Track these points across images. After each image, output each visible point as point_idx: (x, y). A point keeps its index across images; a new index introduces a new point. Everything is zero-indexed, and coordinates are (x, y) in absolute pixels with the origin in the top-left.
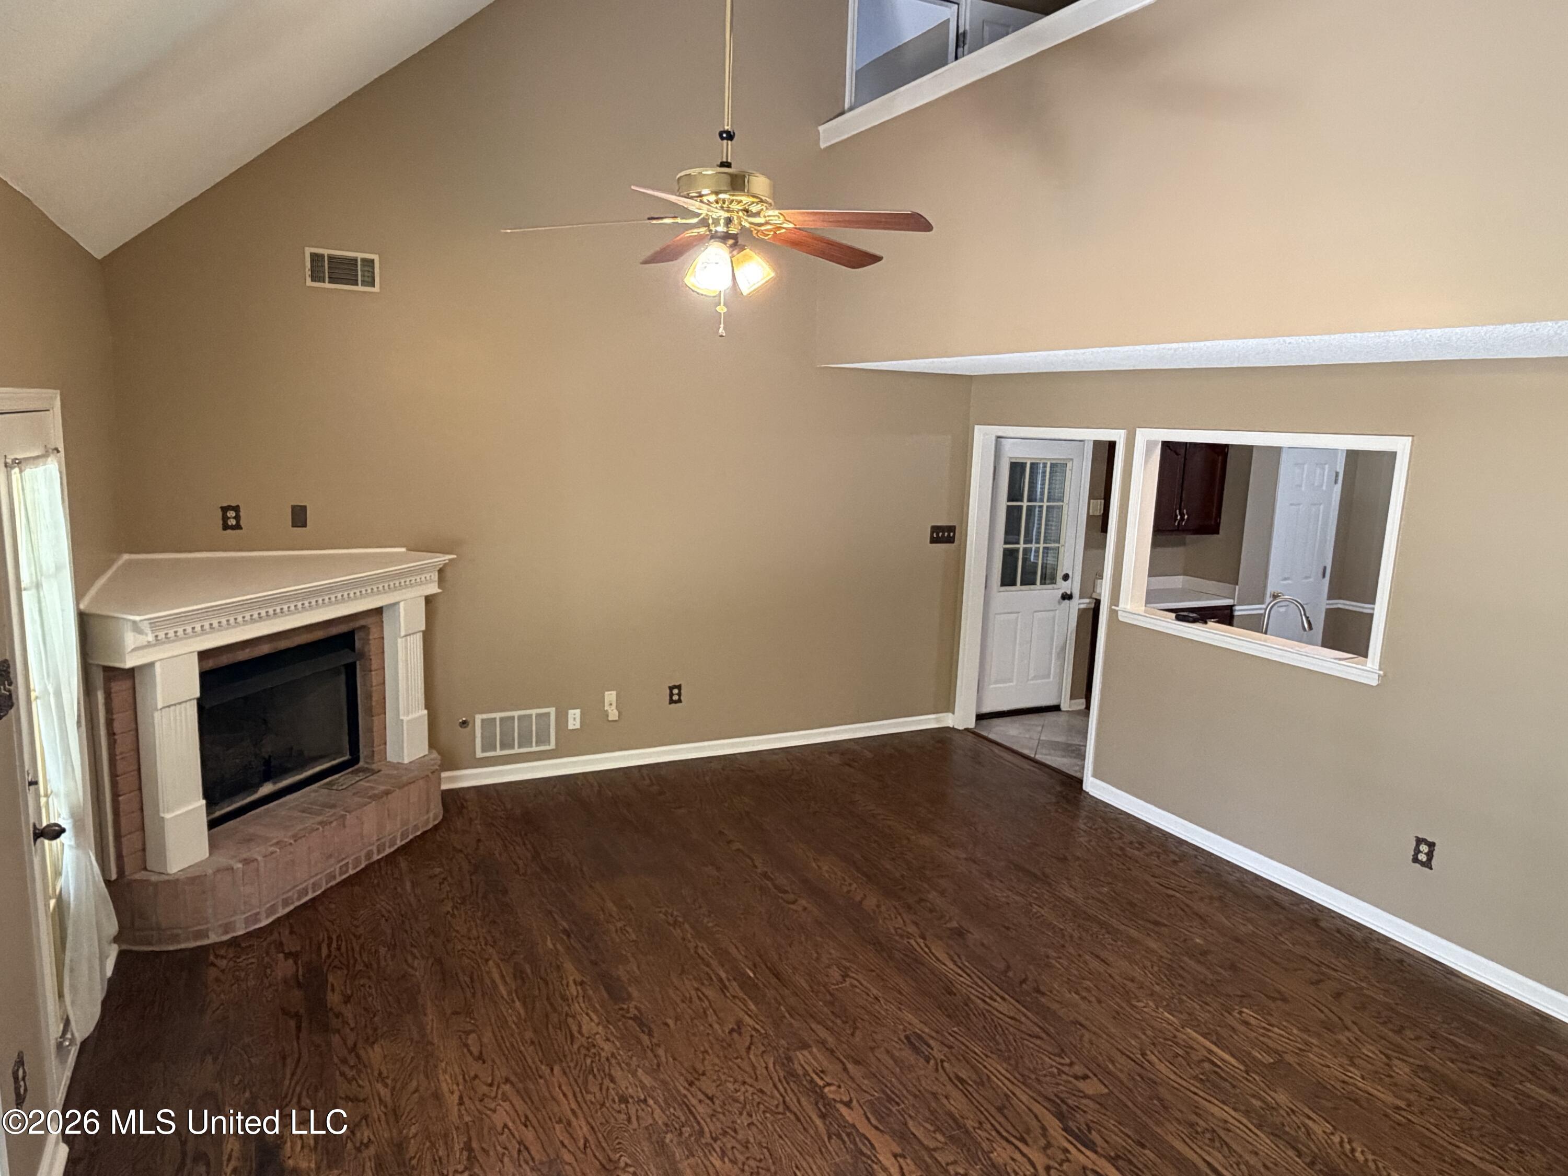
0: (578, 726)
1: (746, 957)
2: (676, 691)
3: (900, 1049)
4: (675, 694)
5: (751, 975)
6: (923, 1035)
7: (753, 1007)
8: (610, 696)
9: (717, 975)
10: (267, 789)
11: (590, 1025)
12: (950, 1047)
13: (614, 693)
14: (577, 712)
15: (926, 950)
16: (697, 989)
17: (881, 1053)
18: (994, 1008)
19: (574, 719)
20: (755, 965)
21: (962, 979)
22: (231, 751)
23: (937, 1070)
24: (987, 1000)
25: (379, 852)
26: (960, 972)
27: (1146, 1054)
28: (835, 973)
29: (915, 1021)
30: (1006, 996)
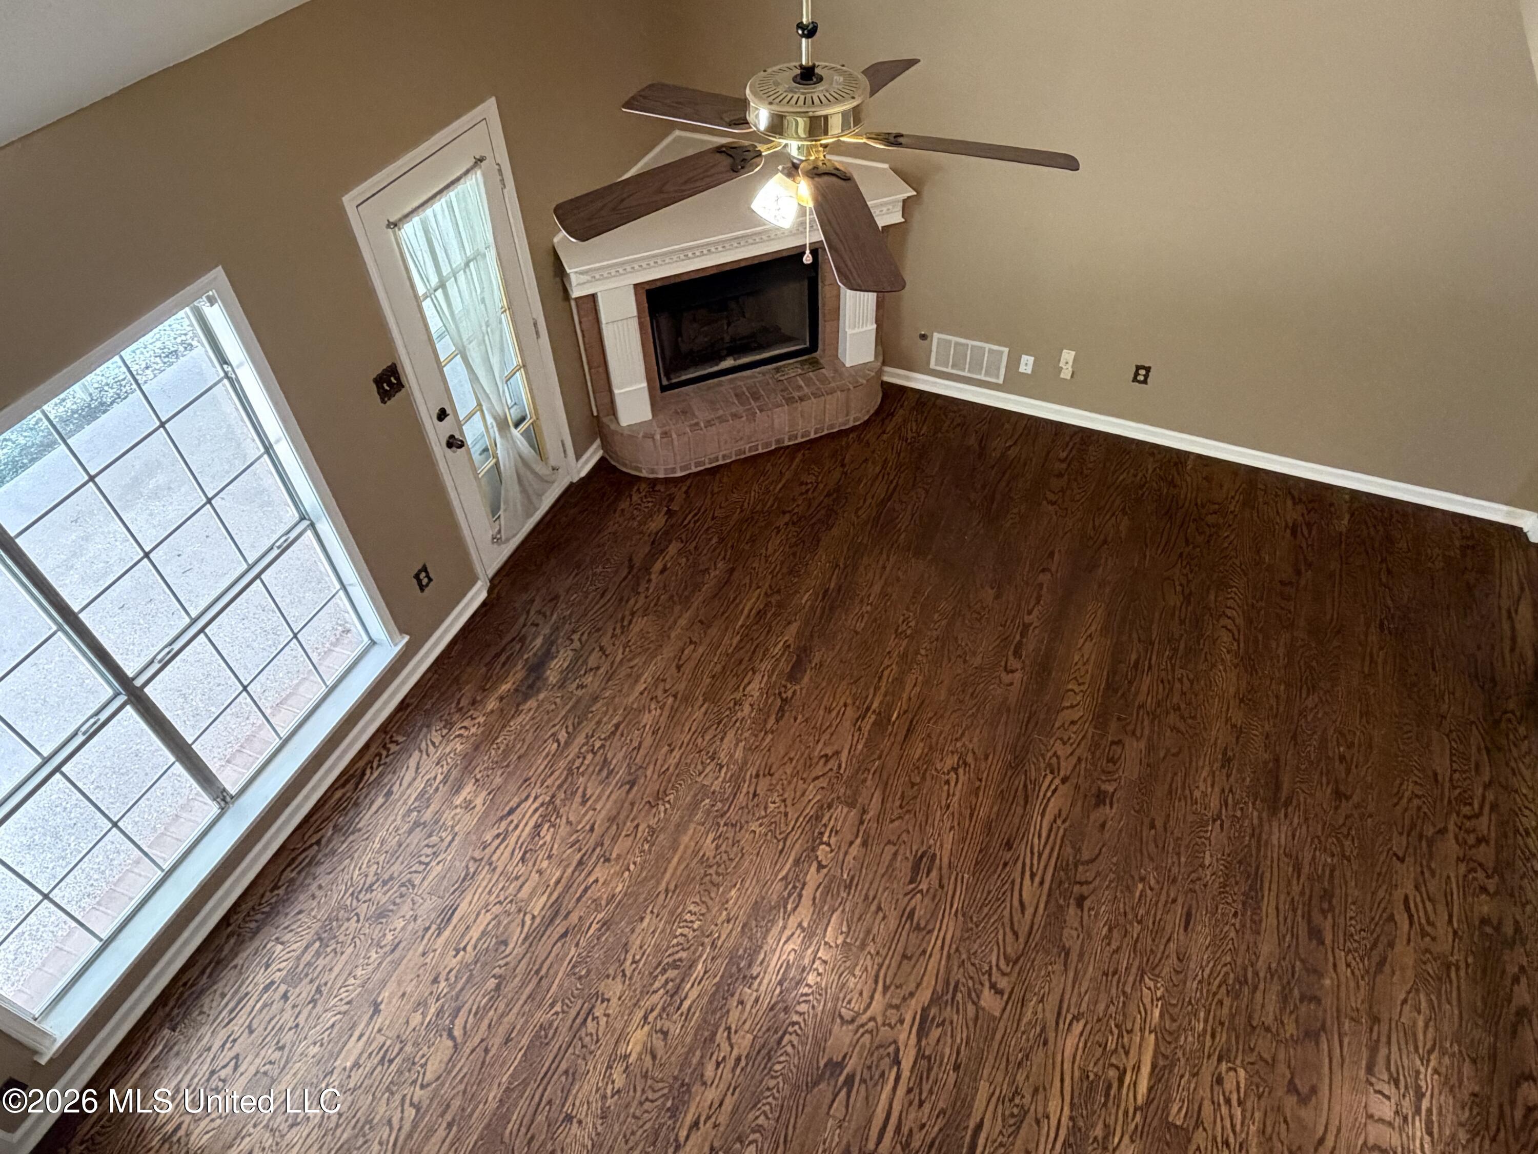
0: (1029, 371)
1: (910, 699)
2: (1143, 372)
3: (907, 858)
4: (1142, 374)
5: (894, 718)
6: (938, 861)
7: (860, 747)
8: (1068, 356)
9: (872, 703)
10: (728, 363)
11: (755, 688)
12: (941, 886)
13: (1073, 353)
14: (1031, 359)
15: (1049, 794)
16: (845, 705)
17: (890, 849)
18: (1021, 884)
19: (1027, 364)
20: (905, 712)
21: (1036, 841)
22: (706, 328)
23: (906, 894)
24: (1028, 874)
25: (790, 439)
26: (1044, 835)
27: (1078, 1021)
28: (952, 760)
29: (948, 846)
30: (1046, 885)
